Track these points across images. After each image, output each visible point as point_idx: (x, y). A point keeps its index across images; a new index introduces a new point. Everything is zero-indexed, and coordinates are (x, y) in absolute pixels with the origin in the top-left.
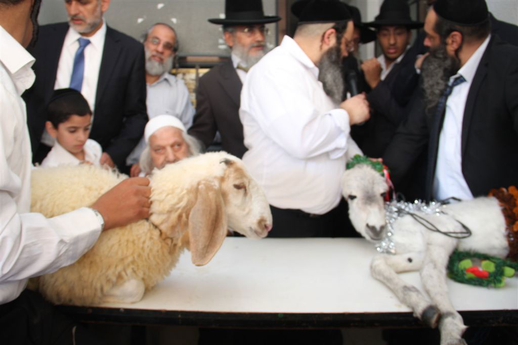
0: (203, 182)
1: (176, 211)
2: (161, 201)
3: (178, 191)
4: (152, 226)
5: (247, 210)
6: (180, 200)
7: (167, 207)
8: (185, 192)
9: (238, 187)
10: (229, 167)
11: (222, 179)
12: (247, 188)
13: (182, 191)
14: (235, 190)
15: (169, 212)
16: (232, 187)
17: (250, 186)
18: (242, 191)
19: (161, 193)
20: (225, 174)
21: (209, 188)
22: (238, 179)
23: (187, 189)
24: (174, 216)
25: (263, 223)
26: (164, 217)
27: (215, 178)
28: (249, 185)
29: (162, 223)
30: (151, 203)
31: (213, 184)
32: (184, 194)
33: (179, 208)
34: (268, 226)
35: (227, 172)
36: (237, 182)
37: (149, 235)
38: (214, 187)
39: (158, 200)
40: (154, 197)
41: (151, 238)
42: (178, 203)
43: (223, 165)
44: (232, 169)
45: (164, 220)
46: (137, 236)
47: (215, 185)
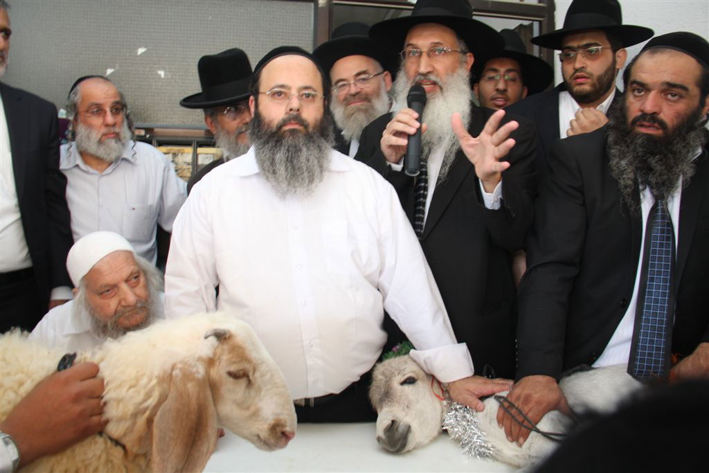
0: (179, 366)
1: (144, 412)
2: (119, 401)
3: (144, 381)
4: (109, 442)
5: (252, 409)
6: (148, 395)
7: (131, 409)
8: (154, 382)
9: (235, 376)
10: (222, 344)
11: (211, 362)
12: (251, 377)
13: (150, 380)
14: (231, 379)
15: (135, 415)
16: (225, 375)
17: (257, 374)
18: (243, 382)
19: (120, 386)
20: (215, 354)
21: (187, 376)
22: (234, 362)
23: (158, 377)
24: (142, 420)
25: (278, 429)
26: (127, 424)
27: (200, 359)
28: (254, 373)
29: (125, 434)
30: (105, 404)
31: (194, 370)
32: (154, 387)
33: (147, 408)
34: (287, 433)
35: (219, 351)
36: (233, 368)
37: (104, 457)
38: (196, 375)
39: (114, 400)
40: (109, 395)
41: (108, 461)
42: (145, 400)
43: (213, 340)
44: (226, 347)
45: (127, 429)
46: (83, 461)
47: (197, 372)
